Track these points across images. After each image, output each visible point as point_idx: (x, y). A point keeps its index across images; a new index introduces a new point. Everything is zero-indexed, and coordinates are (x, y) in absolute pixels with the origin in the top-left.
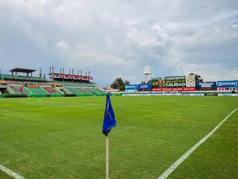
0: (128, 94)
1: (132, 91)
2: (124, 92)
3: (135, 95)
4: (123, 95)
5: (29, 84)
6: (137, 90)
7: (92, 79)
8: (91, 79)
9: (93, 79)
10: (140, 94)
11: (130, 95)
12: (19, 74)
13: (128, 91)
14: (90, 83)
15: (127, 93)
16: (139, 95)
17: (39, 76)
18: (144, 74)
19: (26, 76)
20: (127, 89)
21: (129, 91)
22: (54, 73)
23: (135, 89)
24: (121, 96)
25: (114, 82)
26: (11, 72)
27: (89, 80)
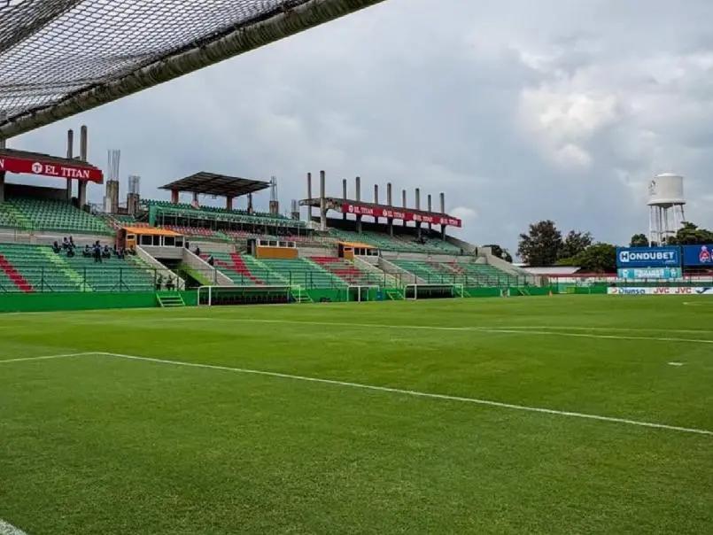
0: (633, 285)
1: (657, 273)
2: (610, 279)
3: (672, 291)
4: (610, 290)
5: (263, 243)
6: (679, 269)
7: (459, 224)
8: (456, 222)
9: (462, 223)
10: (701, 289)
11: (649, 291)
12: (206, 200)
13: (631, 275)
14: (450, 240)
15: (627, 284)
16: (693, 291)
17: (267, 210)
18: (652, 205)
19: (225, 207)
20: (625, 266)
21: (640, 273)
22: (330, 200)
23: (671, 266)
24: (600, 297)
25: (524, 237)
26: (170, 193)
27: (443, 227)
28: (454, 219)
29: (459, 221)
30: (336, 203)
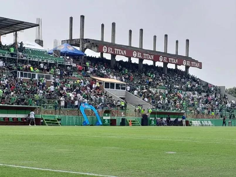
8: (198, 65)
27: (187, 68)
28: (197, 62)
29: (201, 63)
30: (93, 43)
